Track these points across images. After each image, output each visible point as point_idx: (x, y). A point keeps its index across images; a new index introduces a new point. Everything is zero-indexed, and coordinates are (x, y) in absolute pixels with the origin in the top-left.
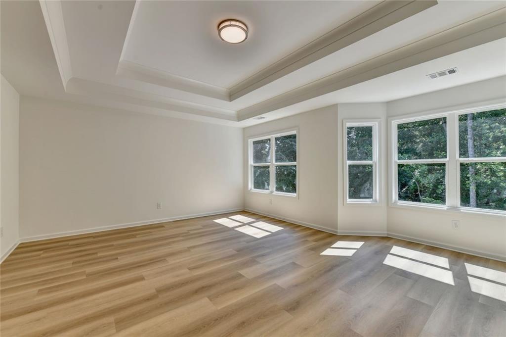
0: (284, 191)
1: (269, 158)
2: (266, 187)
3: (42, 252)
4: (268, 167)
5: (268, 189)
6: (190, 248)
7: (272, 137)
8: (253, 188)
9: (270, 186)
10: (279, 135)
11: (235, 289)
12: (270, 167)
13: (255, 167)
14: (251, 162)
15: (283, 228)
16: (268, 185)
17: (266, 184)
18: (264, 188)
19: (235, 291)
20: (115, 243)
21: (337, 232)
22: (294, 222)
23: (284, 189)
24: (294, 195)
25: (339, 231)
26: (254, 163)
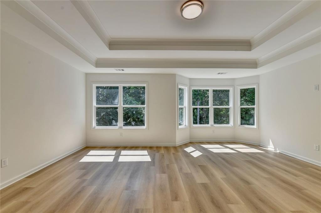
0: (133, 126)
1: (116, 101)
2: (114, 124)
4: (117, 108)
5: (117, 125)
7: (120, 86)
8: (96, 126)
9: (118, 123)
12: (118, 108)
13: (98, 108)
14: (94, 104)
16: (116, 122)
17: (114, 121)
18: (111, 125)
23: (133, 124)
24: (143, 127)
25: (177, 144)
26: (97, 105)
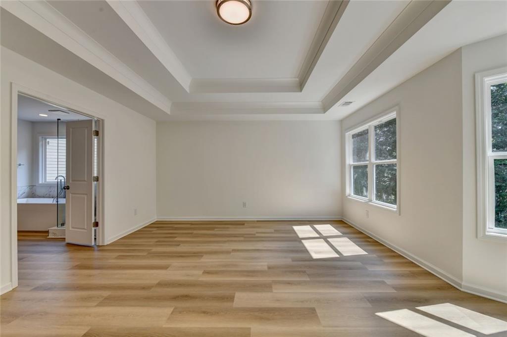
0: (384, 201)
1: (368, 155)
2: (365, 193)
3: (155, 229)
4: (366, 166)
5: (366, 196)
6: (234, 250)
7: (369, 126)
8: (352, 194)
10: (376, 122)
11: (204, 312)
12: (369, 166)
13: (355, 167)
14: (350, 160)
15: (367, 253)
16: (367, 191)
17: (364, 189)
18: (362, 196)
19: (203, 315)
20: (195, 232)
21: (460, 285)
22: (395, 248)
24: (394, 207)
25: (463, 283)
26: (354, 162)
